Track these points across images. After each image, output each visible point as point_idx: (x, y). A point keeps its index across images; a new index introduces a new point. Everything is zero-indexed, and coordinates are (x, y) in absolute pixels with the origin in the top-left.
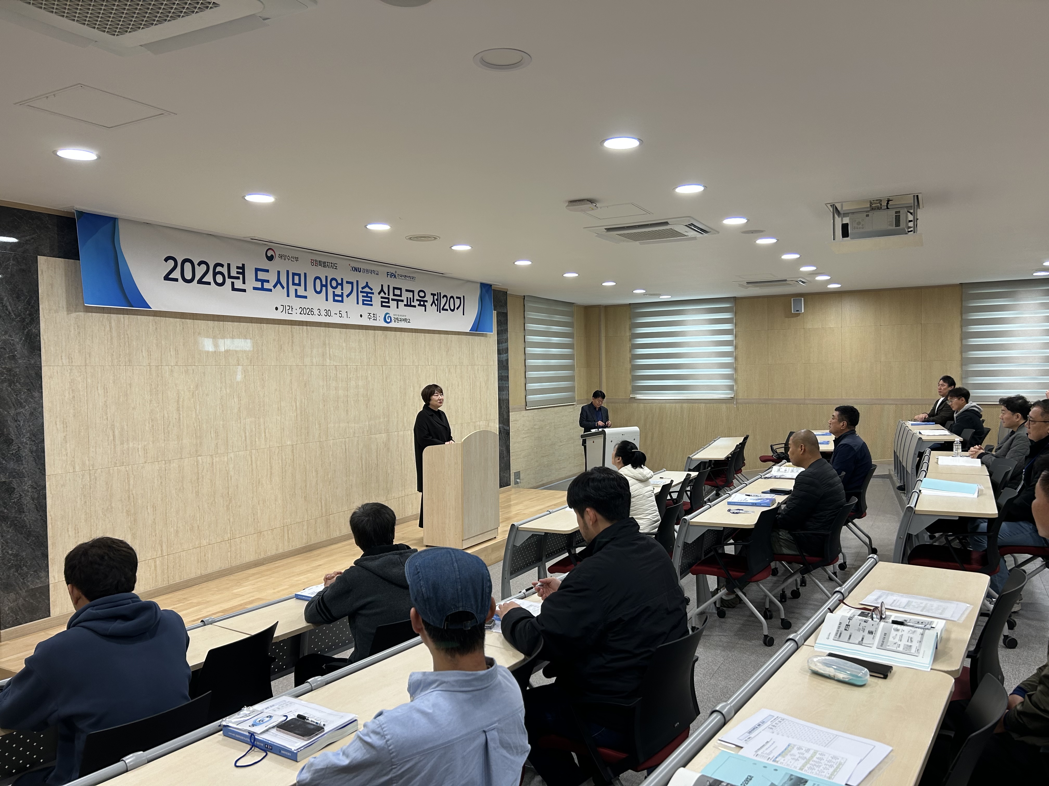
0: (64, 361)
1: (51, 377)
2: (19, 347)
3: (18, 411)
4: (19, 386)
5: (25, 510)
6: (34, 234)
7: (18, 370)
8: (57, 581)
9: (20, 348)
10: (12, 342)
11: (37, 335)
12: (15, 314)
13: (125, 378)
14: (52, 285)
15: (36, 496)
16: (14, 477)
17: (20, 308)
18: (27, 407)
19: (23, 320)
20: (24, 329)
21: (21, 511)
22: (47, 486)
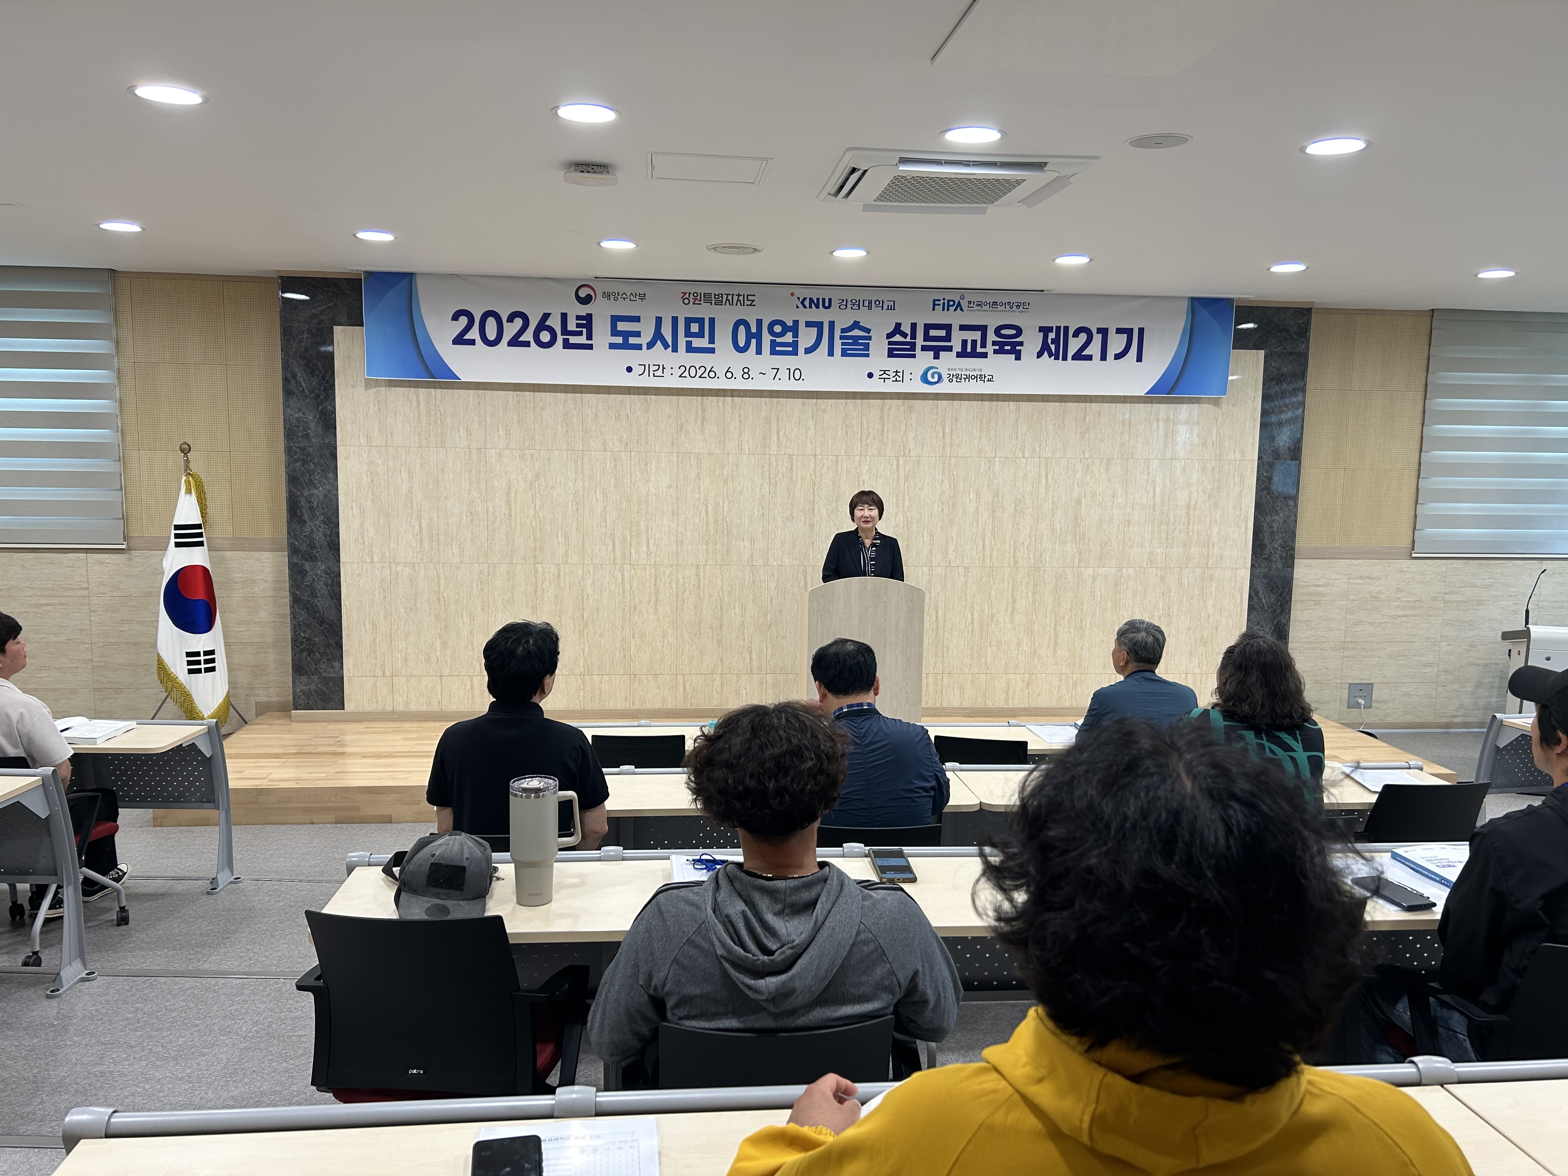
0: (361, 440)
1: (347, 458)
2: (313, 425)
3: (311, 492)
4: (313, 466)
5: (318, 595)
6: (329, 303)
7: (311, 449)
8: (351, 675)
9: (314, 427)
10: (306, 420)
11: (332, 412)
12: (309, 391)
13: (435, 461)
14: (349, 358)
15: (330, 582)
16: (307, 560)
17: (314, 384)
18: (321, 489)
19: (318, 396)
20: (318, 406)
21: (314, 595)
22: (342, 573)
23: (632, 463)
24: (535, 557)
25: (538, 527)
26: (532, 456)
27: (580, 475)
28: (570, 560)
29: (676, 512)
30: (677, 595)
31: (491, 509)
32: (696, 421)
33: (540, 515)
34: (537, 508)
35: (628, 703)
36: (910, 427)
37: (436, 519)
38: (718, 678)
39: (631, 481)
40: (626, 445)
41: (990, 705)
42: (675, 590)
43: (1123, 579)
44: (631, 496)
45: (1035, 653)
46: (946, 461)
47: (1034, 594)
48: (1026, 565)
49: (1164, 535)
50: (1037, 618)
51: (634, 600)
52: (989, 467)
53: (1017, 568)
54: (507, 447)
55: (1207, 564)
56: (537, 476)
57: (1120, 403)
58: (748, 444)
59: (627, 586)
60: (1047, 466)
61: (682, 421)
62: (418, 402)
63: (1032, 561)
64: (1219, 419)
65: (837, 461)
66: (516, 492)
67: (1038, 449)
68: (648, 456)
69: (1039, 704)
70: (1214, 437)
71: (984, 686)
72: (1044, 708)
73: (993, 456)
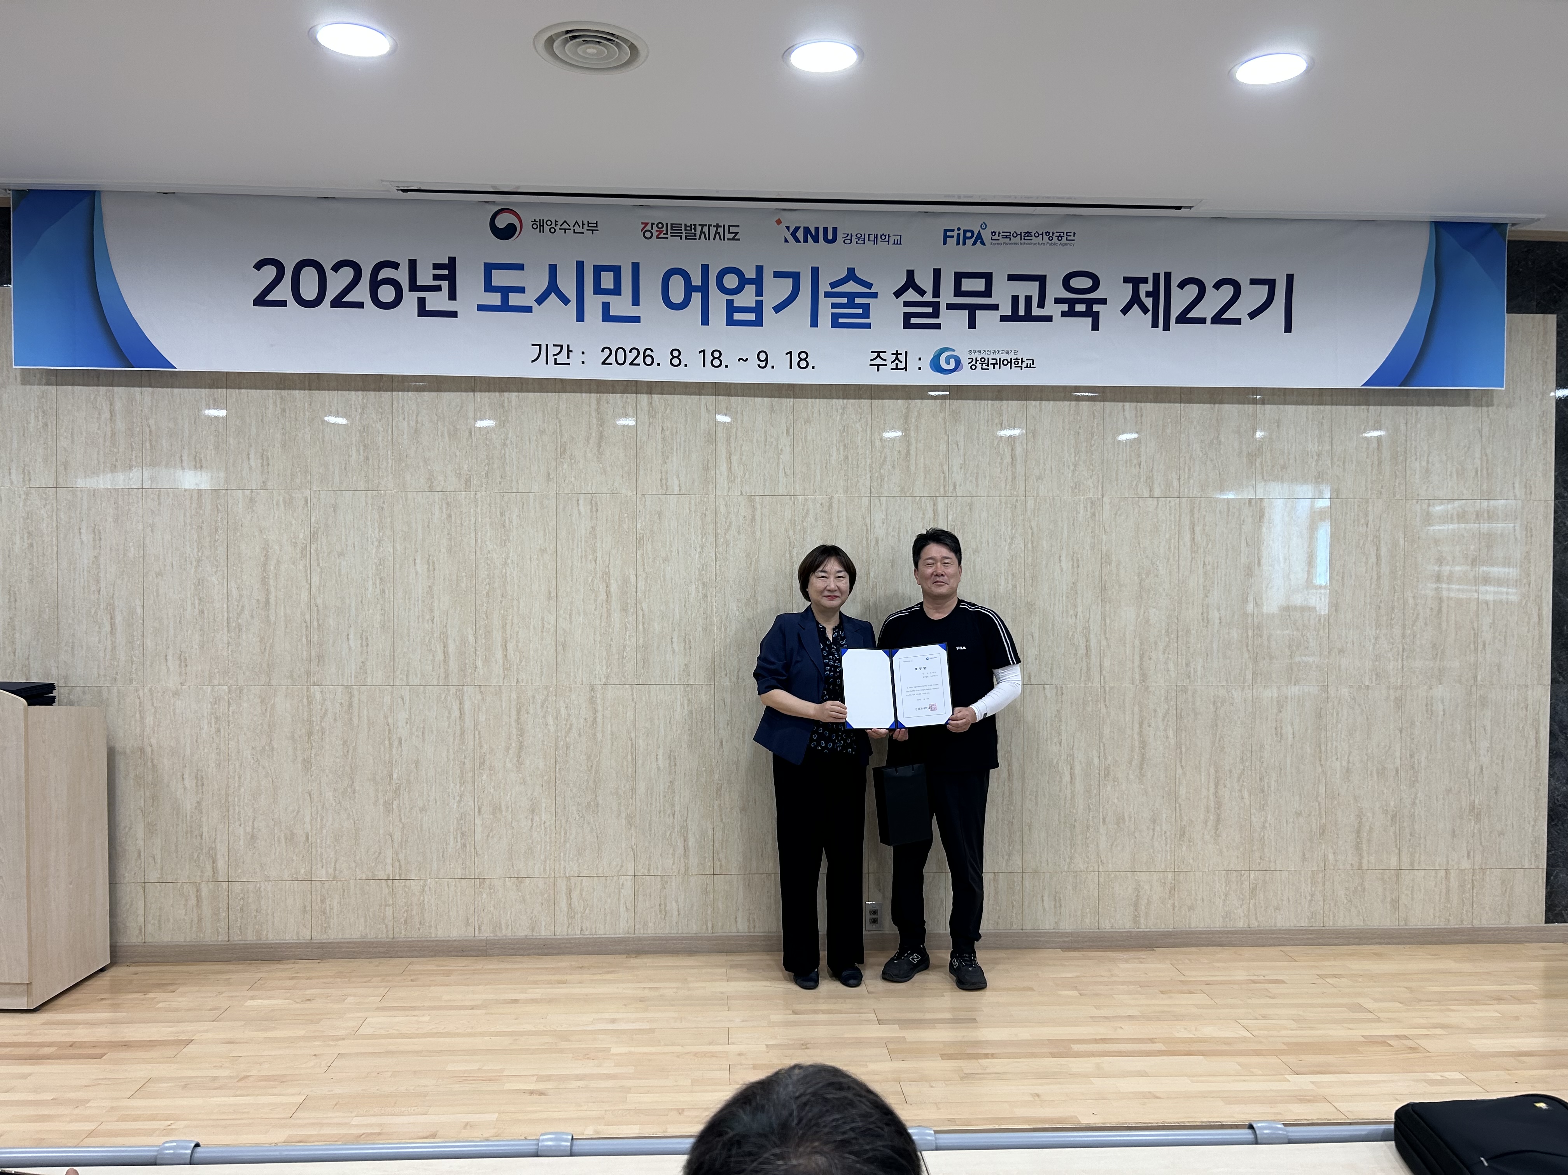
23: (478, 510)
24: (309, 674)
25: (315, 623)
26: (306, 501)
27: (389, 532)
28: (369, 680)
29: (553, 594)
30: (557, 738)
31: (235, 592)
32: (588, 440)
33: (319, 601)
34: (313, 589)
35: (471, 929)
36: (955, 446)
37: (139, 610)
38: (629, 884)
39: (476, 541)
40: (467, 481)
41: (1106, 925)
42: (552, 729)
43: (1330, 704)
44: (477, 567)
45: (1183, 835)
46: (1018, 504)
47: (1177, 731)
48: (1162, 682)
49: (1397, 631)
50: (1184, 774)
51: (481, 747)
52: (1094, 515)
53: (1147, 687)
54: (264, 486)
55: (1475, 678)
56: (315, 535)
57: (1312, 404)
58: (678, 477)
59: (469, 723)
60: (1192, 510)
61: (564, 439)
62: (112, 412)
63: (1173, 675)
64: (1486, 430)
65: (830, 506)
66: (278, 562)
67: (1175, 483)
68: (506, 499)
69: (1193, 925)
70: (1477, 461)
71: (1096, 894)
72: (1201, 933)
73: (1100, 495)
